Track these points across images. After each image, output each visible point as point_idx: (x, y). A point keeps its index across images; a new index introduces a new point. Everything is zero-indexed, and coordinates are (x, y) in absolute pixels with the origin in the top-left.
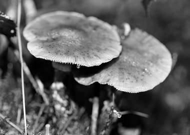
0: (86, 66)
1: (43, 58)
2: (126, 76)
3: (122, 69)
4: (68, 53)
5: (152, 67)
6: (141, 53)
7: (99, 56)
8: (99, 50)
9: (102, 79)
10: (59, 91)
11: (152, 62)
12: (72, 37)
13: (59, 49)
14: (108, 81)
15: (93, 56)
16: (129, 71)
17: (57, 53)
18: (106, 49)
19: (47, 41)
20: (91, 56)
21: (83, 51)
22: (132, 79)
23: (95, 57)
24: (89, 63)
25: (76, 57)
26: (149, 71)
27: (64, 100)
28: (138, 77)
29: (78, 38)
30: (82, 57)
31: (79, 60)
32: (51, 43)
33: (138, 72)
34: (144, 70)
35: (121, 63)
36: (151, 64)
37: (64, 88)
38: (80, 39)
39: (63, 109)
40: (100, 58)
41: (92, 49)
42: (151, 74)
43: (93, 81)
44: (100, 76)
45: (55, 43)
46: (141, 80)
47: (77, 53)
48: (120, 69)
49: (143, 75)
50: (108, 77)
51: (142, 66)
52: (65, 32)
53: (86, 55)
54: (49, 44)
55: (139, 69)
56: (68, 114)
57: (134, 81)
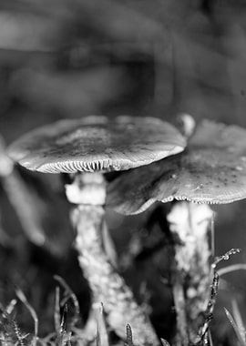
2: (205, 179)
3: (195, 172)
6: (223, 149)
7: (149, 148)
8: (146, 143)
10: (90, 249)
12: (95, 134)
13: (76, 151)
14: (174, 193)
15: (139, 150)
16: (207, 173)
17: (74, 155)
20: (136, 151)
22: (215, 183)
23: (143, 151)
25: (110, 154)
26: (244, 168)
27: (102, 263)
28: (226, 180)
29: (106, 135)
31: (115, 156)
33: (225, 171)
34: (233, 169)
37: (97, 241)
38: (110, 135)
39: (105, 280)
40: (151, 150)
44: (159, 190)
46: (234, 182)
47: (109, 150)
48: (191, 172)
49: (235, 176)
50: (174, 188)
51: (229, 165)
53: (126, 150)
54: (57, 151)
55: (226, 169)
56: (115, 289)
57: (221, 185)
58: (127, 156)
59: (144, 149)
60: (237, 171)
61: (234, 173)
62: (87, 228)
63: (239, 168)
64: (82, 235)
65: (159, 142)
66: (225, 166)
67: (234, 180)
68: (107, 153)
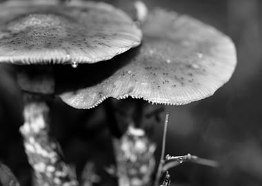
2: (162, 79)
3: (151, 68)
4: (49, 45)
5: (203, 59)
6: (177, 42)
7: (107, 43)
8: (103, 36)
9: (118, 91)
10: (37, 137)
11: (201, 52)
12: (50, 23)
13: (32, 43)
14: (130, 91)
15: (97, 45)
16: (163, 70)
17: (30, 48)
19: (5, 38)
20: (93, 46)
21: (74, 40)
22: (172, 82)
23: (100, 46)
25: (67, 50)
26: (200, 66)
27: (48, 152)
28: (182, 78)
29: (61, 24)
30: (77, 48)
32: (14, 39)
33: (181, 69)
34: (190, 67)
35: (145, 59)
36: (200, 56)
37: (45, 129)
38: (64, 25)
39: (51, 169)
40: (109, 47)
41: (91, 37)
42: (204, 70)
44: (114, 86)
45: (19, 37)
46: (190, 81)
47: (66, 44)
48: (147, 68)
49: (191, 75)
50: (130, 85)
51: (184, 60)
52: (33, 19)
53: (83, 45)
54: (11, 40)
55: (182, 66)
56: (61, 178)
57: (178, 84)
58: (85, 52)
59: (102, 44)
60: (194, 69)
61: (190, 71)
62: (36, 116)
63: (195, 66)
64: (30, 122)
65: (115, 35)
66: (180, 63)
67: (190, 78)
68: (64, 48)
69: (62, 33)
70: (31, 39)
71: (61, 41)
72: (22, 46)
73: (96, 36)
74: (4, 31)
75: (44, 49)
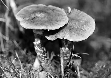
0: (52, 29)
1: (30, 28)
2: (73, 33)
4: (42, 24)
7: (58, 23)
8: (57, 21)
10: (38, 45)
12: (42, 16)
13: (37, 23)
14: (64, 37)
16: (74, 30)
17: (36, 25)
18: (61, 20)
19: (30, 20)
20: (54, 24)
21: (49, 22)
22: (76, 35)
23: (56, 25)
24: (54, 28)
25: (47, 26)
26: (85, 29)
27: (41, 50)
28: (79, 33)
29: (46, 16)
30: (49, 25)
31: (48, 27)
32: (32, 21)
33: (79, 30)
35: (69, 27)
36: (85, 26)
37: (40, 43)
39: (41, 54)
40: (59, 25)
43: (56, 38)
44: (60, 35)
45: (34, 20)
46: (81, 34)
47: (46, 24)
48: (69, 30)
49: (82, 32)
50: (64, 35)
51: (80, 27)
53: (51, 24)
56: (44, 57)
57: (78, 35)
58: (52, 27)
59: (57, 24)
60: (83, 30)
62: (38, 40)
63: (83, 29)
64: (36, 41)
68: (46, 25)
69: (46, 19)
70: (37, 21)
71: (45, 22)
72: (34, 24)
73: (55, 20)
74: (30, 17)
75: (40, 25)
